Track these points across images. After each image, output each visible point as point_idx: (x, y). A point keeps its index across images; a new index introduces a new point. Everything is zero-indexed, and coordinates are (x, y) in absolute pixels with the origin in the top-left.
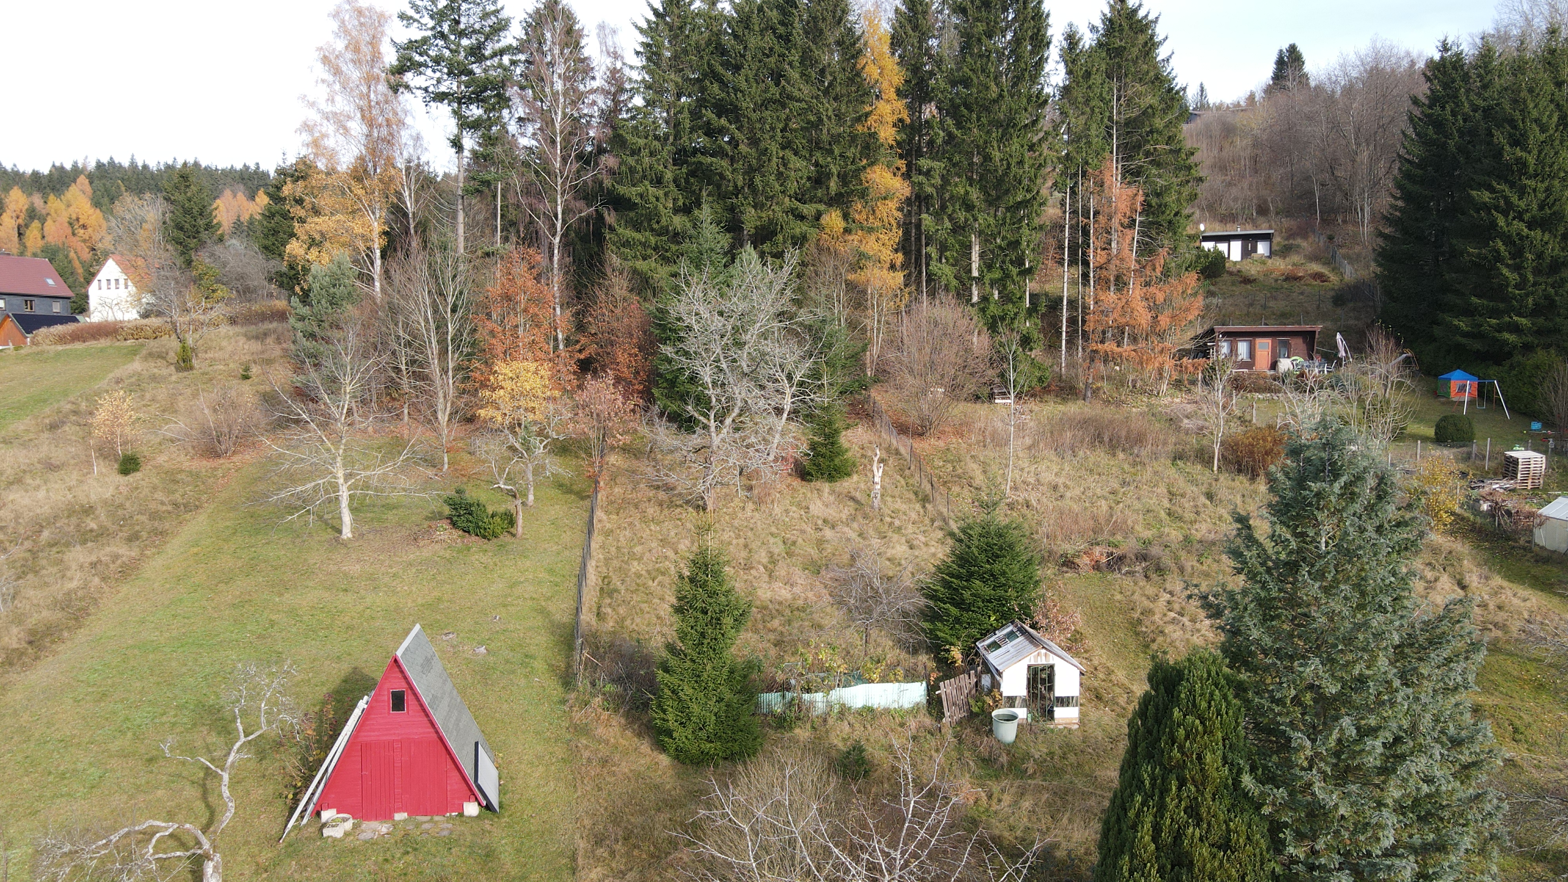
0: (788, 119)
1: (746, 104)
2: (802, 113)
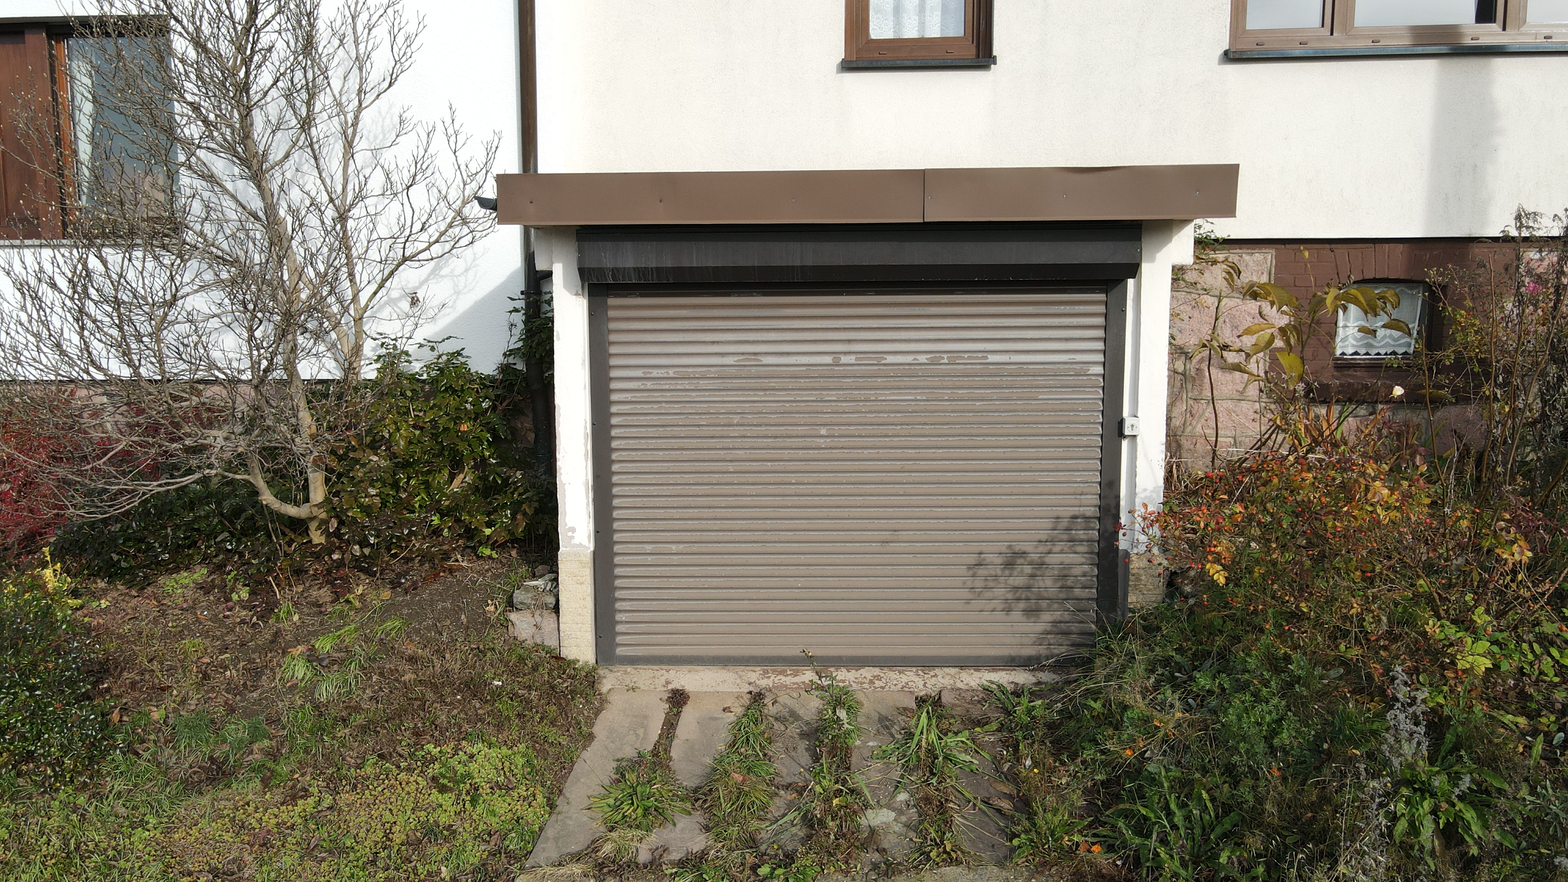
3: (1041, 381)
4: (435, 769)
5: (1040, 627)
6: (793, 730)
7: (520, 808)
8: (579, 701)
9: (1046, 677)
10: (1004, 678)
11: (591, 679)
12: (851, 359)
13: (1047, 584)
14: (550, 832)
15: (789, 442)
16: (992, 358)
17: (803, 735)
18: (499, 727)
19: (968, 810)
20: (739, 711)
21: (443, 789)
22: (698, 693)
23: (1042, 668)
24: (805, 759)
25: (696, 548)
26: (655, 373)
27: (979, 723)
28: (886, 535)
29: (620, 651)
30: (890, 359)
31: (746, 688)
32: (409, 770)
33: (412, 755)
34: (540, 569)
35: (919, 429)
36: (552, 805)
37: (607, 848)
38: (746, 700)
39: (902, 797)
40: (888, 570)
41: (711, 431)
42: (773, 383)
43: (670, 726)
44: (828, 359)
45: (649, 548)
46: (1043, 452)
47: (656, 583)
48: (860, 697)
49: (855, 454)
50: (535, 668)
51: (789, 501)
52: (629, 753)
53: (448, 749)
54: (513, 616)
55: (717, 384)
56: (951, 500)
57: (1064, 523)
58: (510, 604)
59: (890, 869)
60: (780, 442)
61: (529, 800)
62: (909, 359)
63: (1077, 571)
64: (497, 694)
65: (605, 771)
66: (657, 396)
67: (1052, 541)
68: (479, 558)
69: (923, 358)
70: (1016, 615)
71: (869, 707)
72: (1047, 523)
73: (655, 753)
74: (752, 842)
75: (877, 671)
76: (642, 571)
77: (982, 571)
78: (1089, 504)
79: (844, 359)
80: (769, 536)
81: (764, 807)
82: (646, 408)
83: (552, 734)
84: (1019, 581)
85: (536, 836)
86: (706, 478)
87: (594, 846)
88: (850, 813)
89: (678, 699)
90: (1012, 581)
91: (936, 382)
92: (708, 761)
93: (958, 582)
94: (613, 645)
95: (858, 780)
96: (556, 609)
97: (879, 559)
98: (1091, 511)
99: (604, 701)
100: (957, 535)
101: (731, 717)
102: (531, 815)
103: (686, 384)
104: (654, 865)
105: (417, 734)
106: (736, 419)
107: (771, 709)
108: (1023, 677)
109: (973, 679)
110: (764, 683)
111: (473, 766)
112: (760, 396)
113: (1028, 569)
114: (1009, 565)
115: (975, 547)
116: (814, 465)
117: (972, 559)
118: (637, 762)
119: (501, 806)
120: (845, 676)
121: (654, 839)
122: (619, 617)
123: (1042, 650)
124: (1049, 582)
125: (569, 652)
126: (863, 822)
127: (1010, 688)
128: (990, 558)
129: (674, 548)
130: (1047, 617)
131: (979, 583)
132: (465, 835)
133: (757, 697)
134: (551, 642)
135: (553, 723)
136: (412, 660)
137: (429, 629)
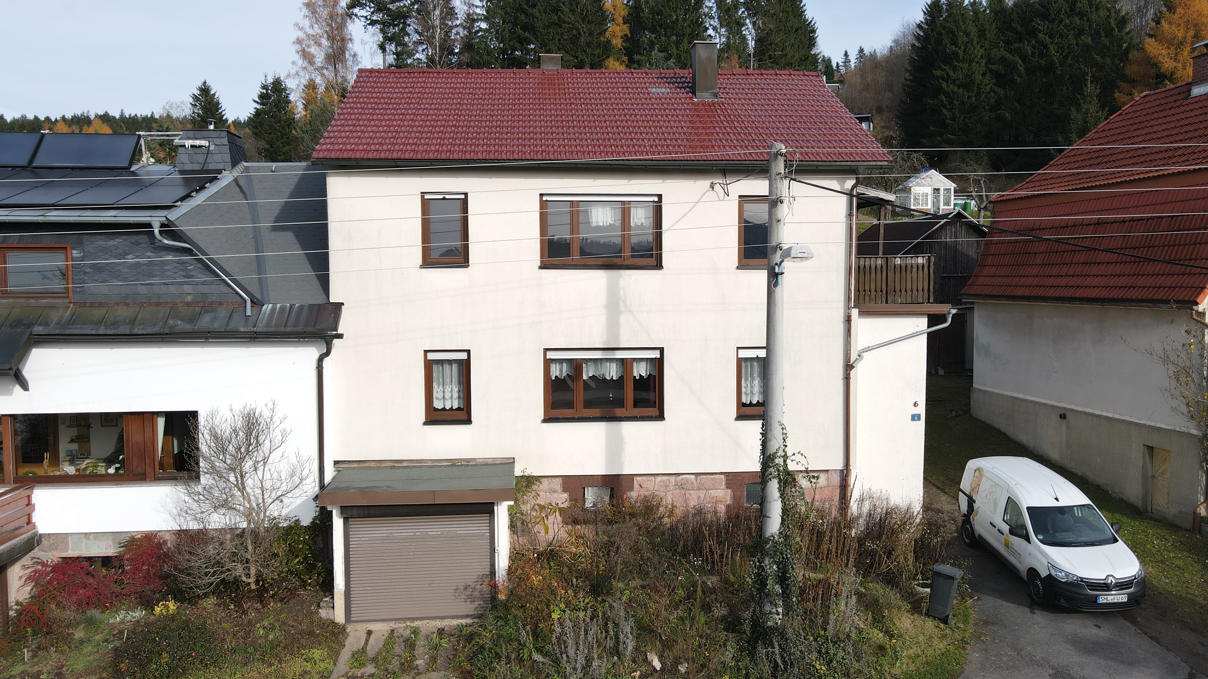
0: (562, 34)
1: (539, 25)
2: (570, 30)
3: (472, 538)
4: (304, 657)
5: (475, 606)
6: (401, 640)
7: (327, 665)
8: (341, 636)
9: (476, 620)
10: (463, 621)
11: (344, 628)
12: (419, 534)
13: (477, 594)
14: (335, 671)
15: (401, 557)
16: (458, 532)
17: (404, 641)
18: (320, 645)
19: (442, 658)
20: (387, 635)
21: (307, 662)
22: (375, 631)
23: (475, 618)
24: (403, 648)
25: (375, 588)
26: (363, 539)
27: (452, 636)
28: (429, 582)
29: (352, 619)
30: (430, 533)
31: (390, 628)
32: (298, 657)
33: (298, 653)
34: (327, 594)
35: (439, 552)
36: (335, 664)
37: (350, 674)
38: (389, 632)
39: (426, 656)
40: (431, 592)
41: (379, 555)
42: (397, 541)
43: (367, 641)
44: (412, 534)
45: (361, 589)
46: (474, 557)
47: (363, 598)
48: (422, 629)
49: (420, 560)
50: (328, 626)
51: (402, 574)
52: (356, 649)
53: (307, 651)
54: (320, 610)
55: (382, 541)
56: (448, 572)
57: (481, 577)
58: (319, 606)
59: (419, 674)
60: (399, 557)
61: (329, 663)
62: (435, 533)
63: (484, 590)
64: (318, 635)
65: (350, 654)
66: (363, 546)
67: (477, 581)
68: (307, 590)
69: (439, 533)
70: (468, 603)
71: (424, 632)
72: (476, 577)
73: (362, 649)
74: (387, 670)
75: (428, 621)
76: (359, 595)
77: (458, 591)
78: (487, 571)
79: (417, 534)
80: (396, 584)
81: (390, 661)
82: (360, 549)
83: (334, 645)
84: (469, 593)
85: (331, 672)
86: (378, 568)
87: (347, 673)
88: (412, 661)
89: (369, 633)
90: (467, 593)
91: (443, 539)
92: (377, 650)
93: (451, 594)
94: (350, 617)
95: (416, 653)
96: (333, 607)
97: (428, 589)
98: (488, 573)
99: (348, 635)
100: (450, 581)
101: (384, 637)
102: (330, 667)
103: (371, 542)
104: (362, 676)
105: (298, 648)
106: (386, 551)
107: (396, 634)
108: (469, 621)
109: (455, 622)
110: (394, 626)
111: (314, 655)
112: (393, 544)
113: (471, 590)
114: (465, 589)
115: (456, 584)
116: (409, 563)
117: (455, 588)
118: (357, 652)
119: (322, 665)
120: (417, 623)
121: (362, 671)
122: (352, 609)
123: (476, 612)
124: (477, 593)
125: (337, 620)
126: (415, 663)
127: (465, 624)
128: (460, 587)
129: (368, 588)
130: (477, 603)
131: (457, 594)
132: (313, 673)
133: (392, 631)
134: (332, 618)
135: (334, 642)
136: (292, 626)
137: (294, 616)
